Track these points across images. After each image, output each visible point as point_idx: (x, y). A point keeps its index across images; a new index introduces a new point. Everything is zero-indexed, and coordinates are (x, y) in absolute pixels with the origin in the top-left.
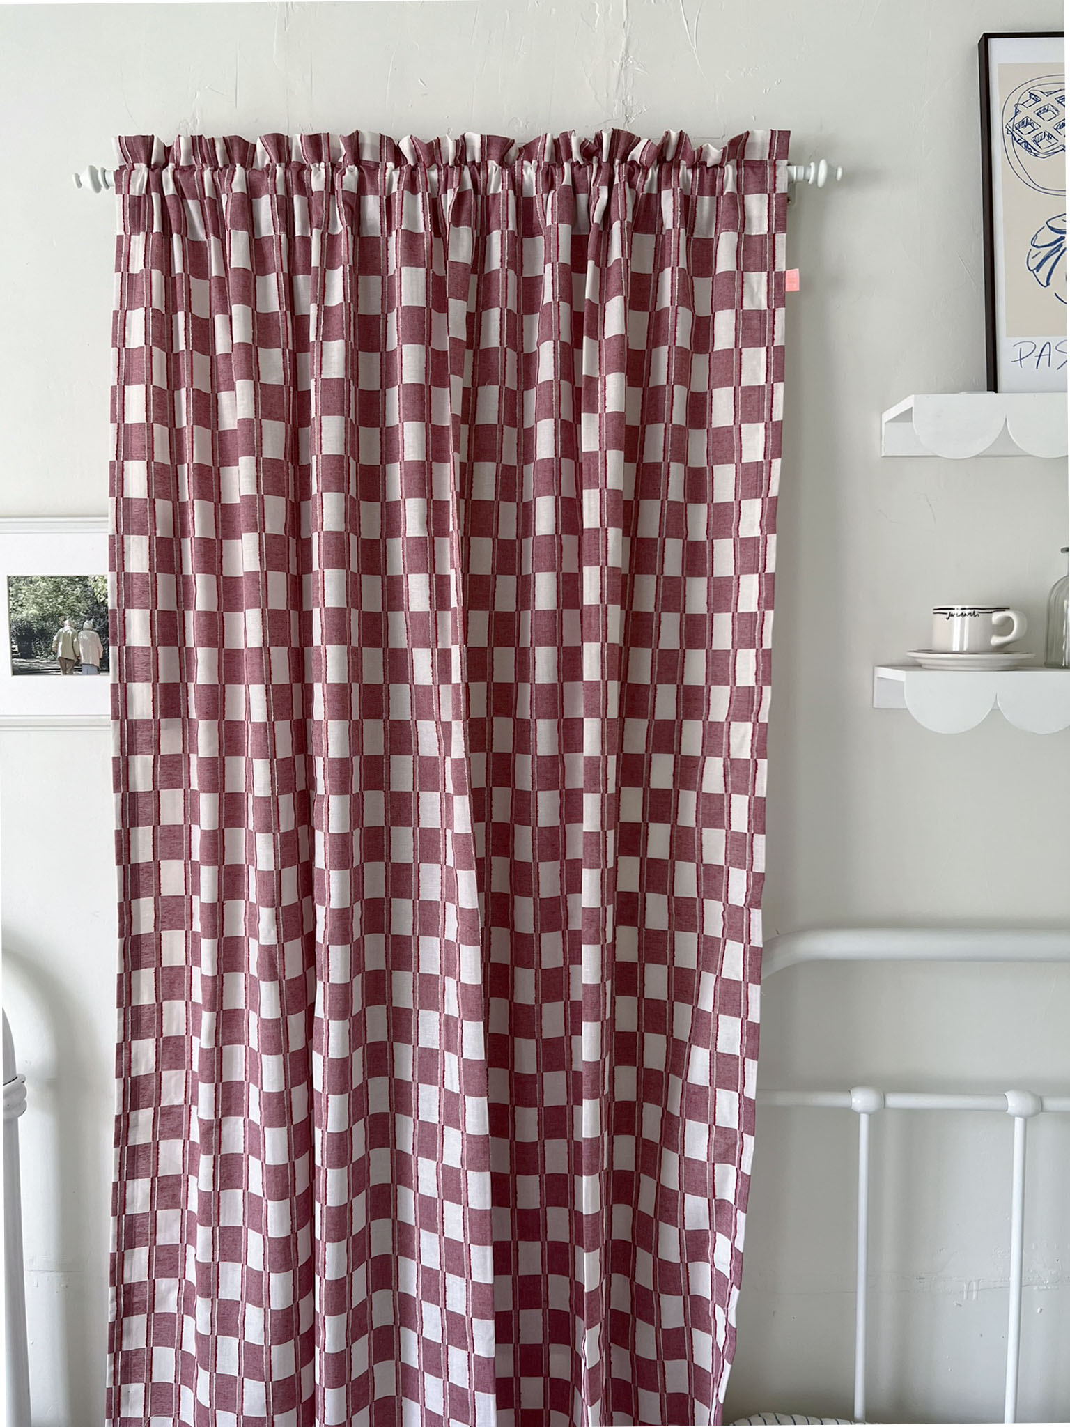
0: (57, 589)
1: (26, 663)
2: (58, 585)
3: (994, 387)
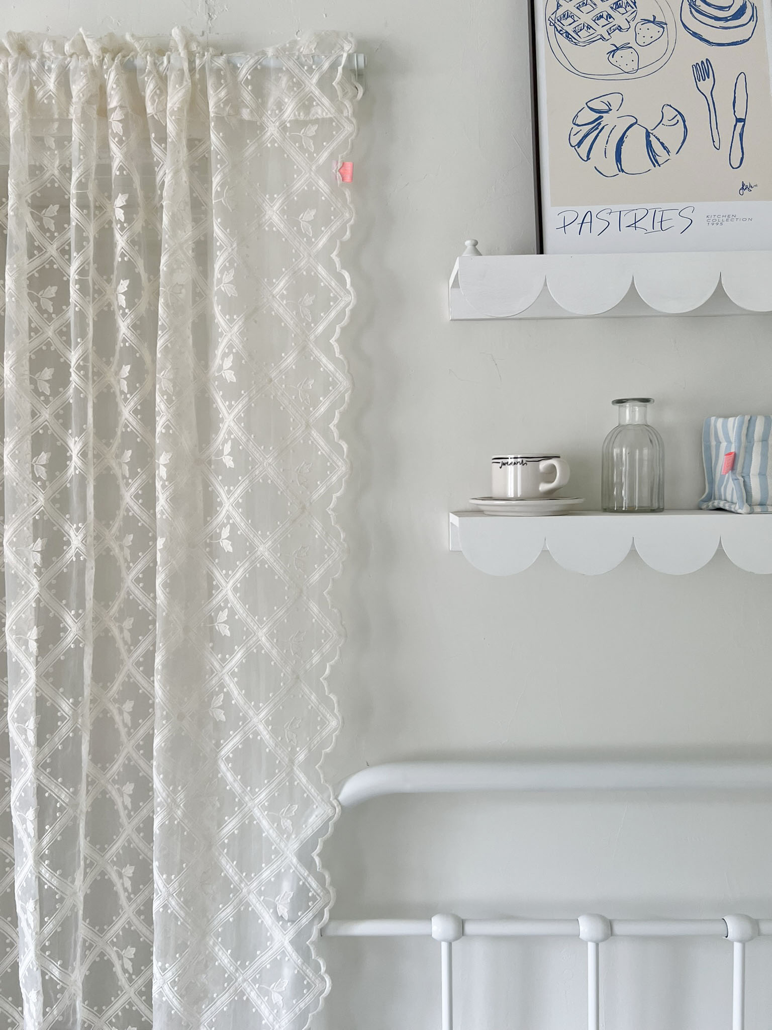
3: (541, 251)
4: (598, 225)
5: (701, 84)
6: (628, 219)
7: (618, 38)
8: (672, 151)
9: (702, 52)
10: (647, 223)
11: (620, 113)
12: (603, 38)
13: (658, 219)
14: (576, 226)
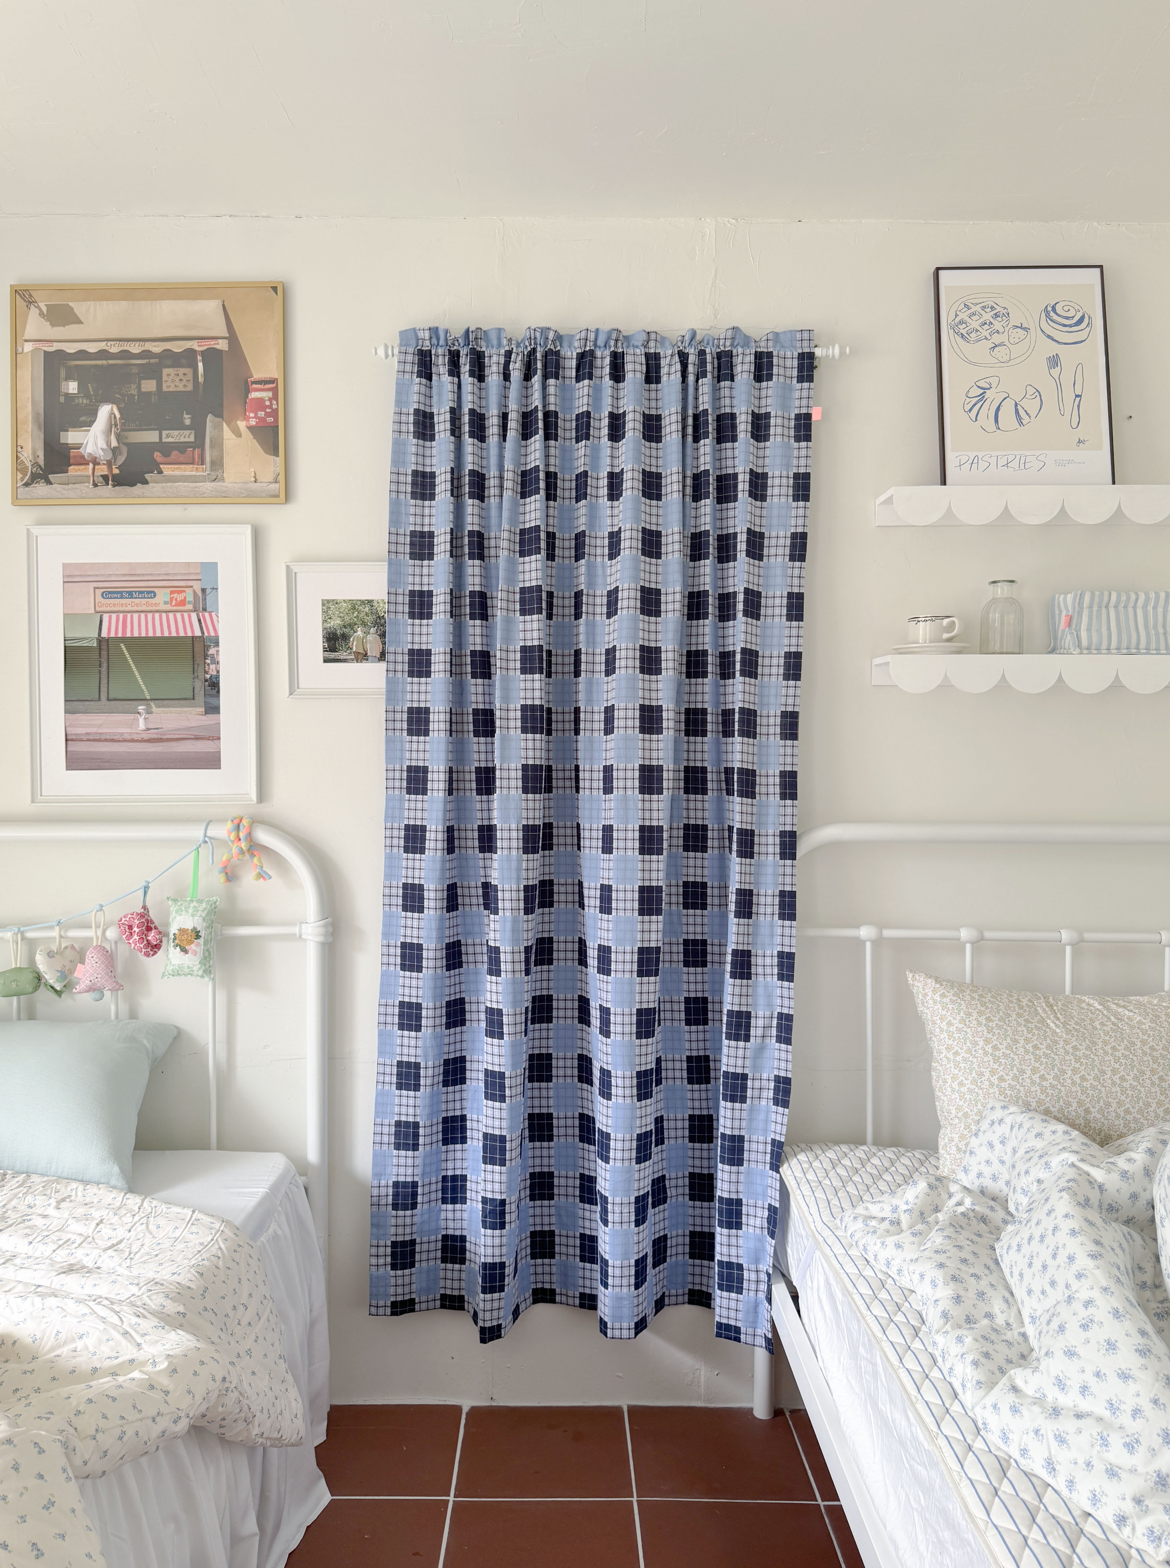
0: (354, 608)
1: (333, 655)
2: (354, 605)
3: (944, 482)
4: (983, 465)
5: (1052, 371)
6: (1001, 462)
7: (997, 339)
8: (1033, 415)
9: (1053, 349)
10: (1015, 464)
11: (998, 390)
12: (986, 338)
13: (1022, 461)
14: (968, 465)
